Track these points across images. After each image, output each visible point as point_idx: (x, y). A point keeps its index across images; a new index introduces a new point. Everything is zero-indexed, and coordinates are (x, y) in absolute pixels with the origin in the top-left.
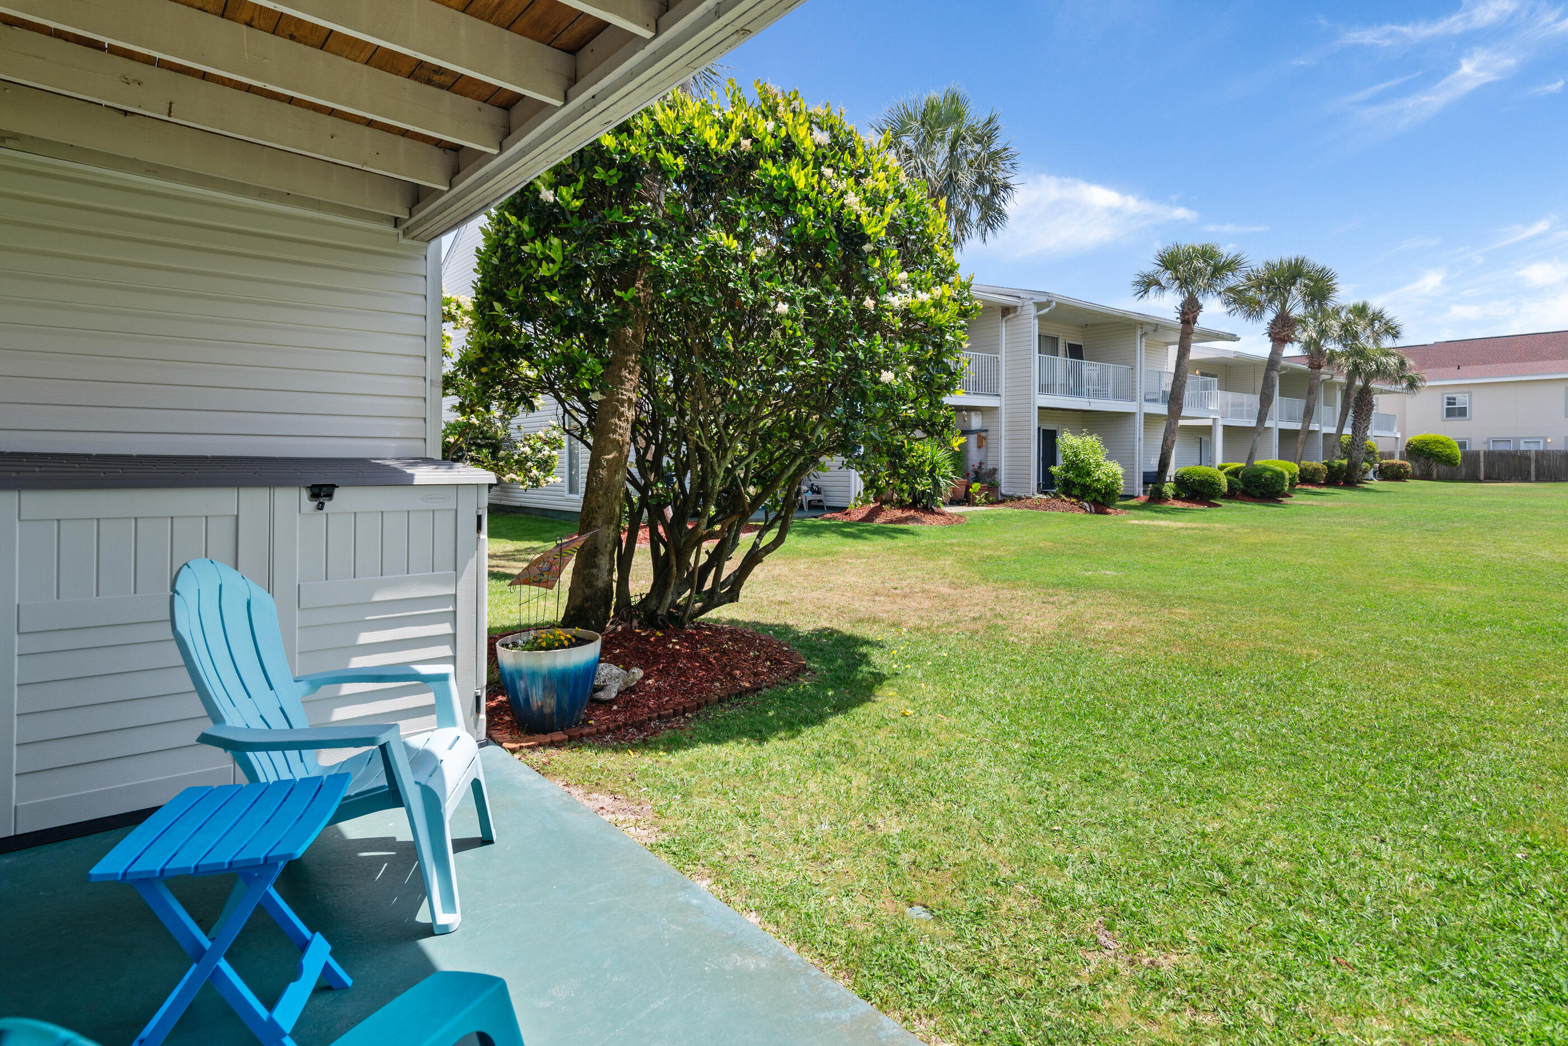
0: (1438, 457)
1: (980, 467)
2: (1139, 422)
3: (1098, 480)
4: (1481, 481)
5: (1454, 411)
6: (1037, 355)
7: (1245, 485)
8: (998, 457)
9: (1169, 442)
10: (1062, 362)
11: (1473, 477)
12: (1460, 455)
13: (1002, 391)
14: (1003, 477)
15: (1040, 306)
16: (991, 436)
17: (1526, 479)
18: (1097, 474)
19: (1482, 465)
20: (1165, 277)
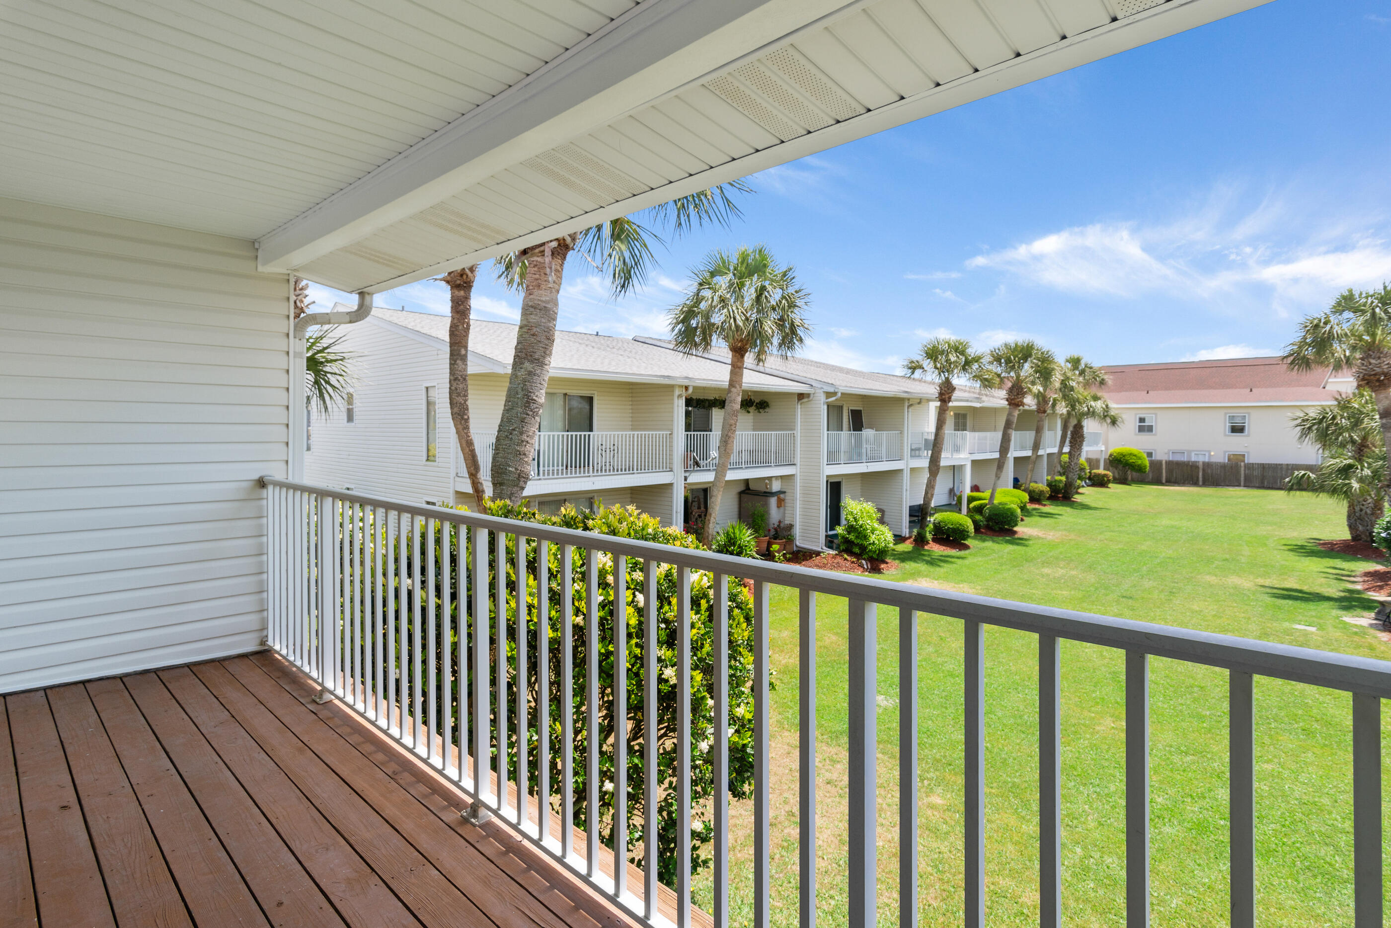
0: (1132, 466)
1: (779, 526)
2: (906, 475)
3: (873, 543)
4: (1162, 484)
5: (1144, 428)
6: (826, 432)
7: (986, 521)
8: (793, 515)
9: (929, 495)
10: (845, 435)
11: (1157, 481)
12: (1148, 465)
13: (798, 461)
14: (797, 531)
15: (829, 395)
16: (788, 497)
17: (1195, 483)
18: (873, 538)
19: (1164, 471)
20: (928, 364)
